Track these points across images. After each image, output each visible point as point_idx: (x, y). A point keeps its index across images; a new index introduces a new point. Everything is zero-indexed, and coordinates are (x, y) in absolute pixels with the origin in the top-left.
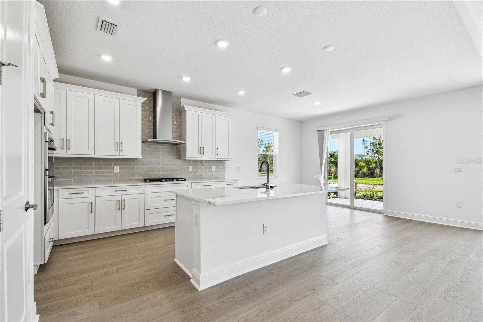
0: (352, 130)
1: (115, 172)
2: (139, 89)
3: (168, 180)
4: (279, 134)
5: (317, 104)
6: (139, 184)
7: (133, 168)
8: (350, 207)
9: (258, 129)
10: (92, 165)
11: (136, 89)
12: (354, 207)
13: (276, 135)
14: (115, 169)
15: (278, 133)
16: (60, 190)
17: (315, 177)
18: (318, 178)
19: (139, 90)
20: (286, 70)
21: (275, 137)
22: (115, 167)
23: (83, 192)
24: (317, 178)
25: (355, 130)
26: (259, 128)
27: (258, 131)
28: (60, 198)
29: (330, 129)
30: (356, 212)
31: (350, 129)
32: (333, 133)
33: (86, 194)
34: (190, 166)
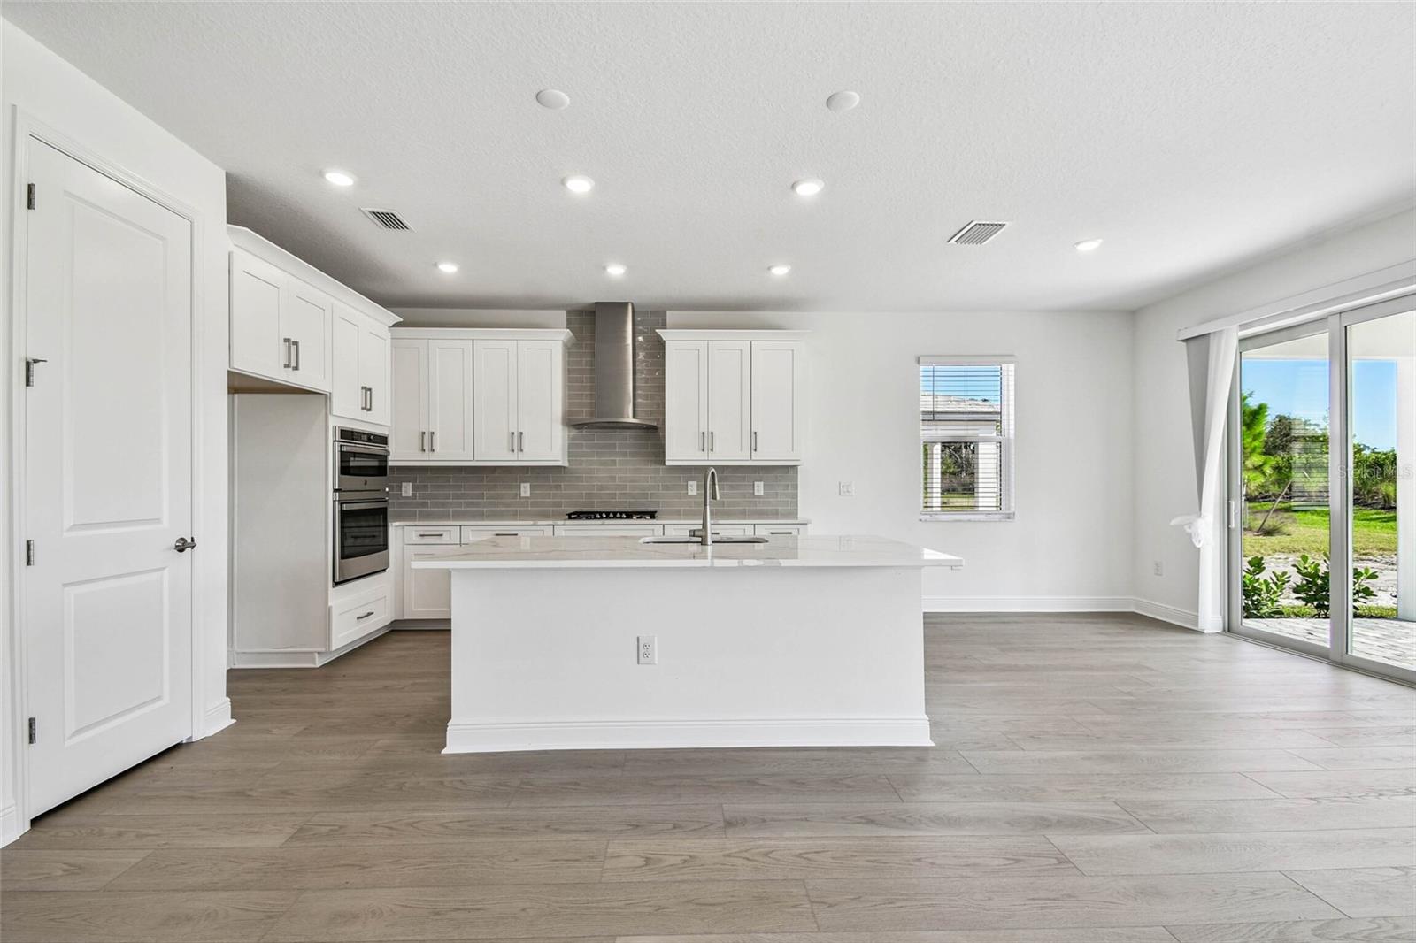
0: (1334, 321)
1: (523, 495)
2: (569, 308)
3: (618, 515)
4: (1016, 371)
5: (1088, 247)
6: (540, 523)
7: (558, 487)
8: (1332, 657)
9: (918, 362)
10: (482, 480)
11: (563, 309)
12: (1346, 659)
13: (1008, 375)
14: (522, 489)
15: (1012, 367)
16: (406, 528)
17: (1173, 522)
18: (1186, 527)
19: (569, 313)
20: (809, 190)
21: (1004, 383)
22: (522, 485)
23: (440, 533)
24: (1183, 526)
25: (1346, 320)
26: (921, 360)
27: (922, 368)
28: (407, 542)
29: (1235, 327)
30: (1359, 684)
31: (1325, 318)
32: (1249, 343)
33: (445, 539)
34: (689, 483)
